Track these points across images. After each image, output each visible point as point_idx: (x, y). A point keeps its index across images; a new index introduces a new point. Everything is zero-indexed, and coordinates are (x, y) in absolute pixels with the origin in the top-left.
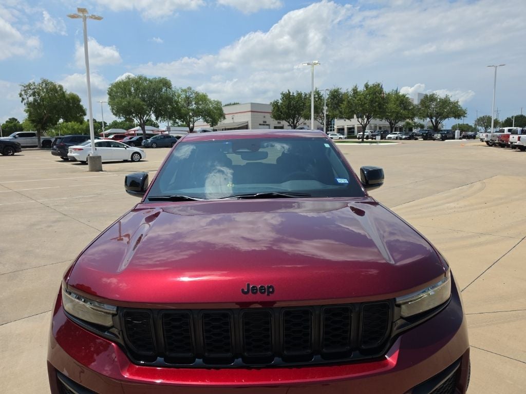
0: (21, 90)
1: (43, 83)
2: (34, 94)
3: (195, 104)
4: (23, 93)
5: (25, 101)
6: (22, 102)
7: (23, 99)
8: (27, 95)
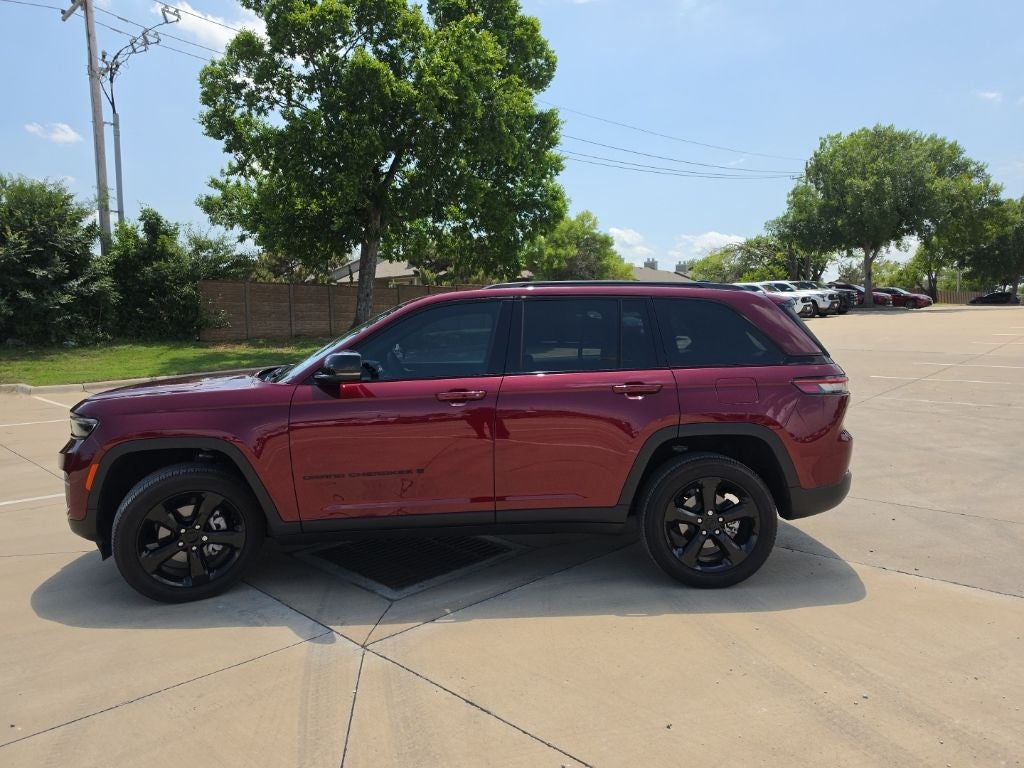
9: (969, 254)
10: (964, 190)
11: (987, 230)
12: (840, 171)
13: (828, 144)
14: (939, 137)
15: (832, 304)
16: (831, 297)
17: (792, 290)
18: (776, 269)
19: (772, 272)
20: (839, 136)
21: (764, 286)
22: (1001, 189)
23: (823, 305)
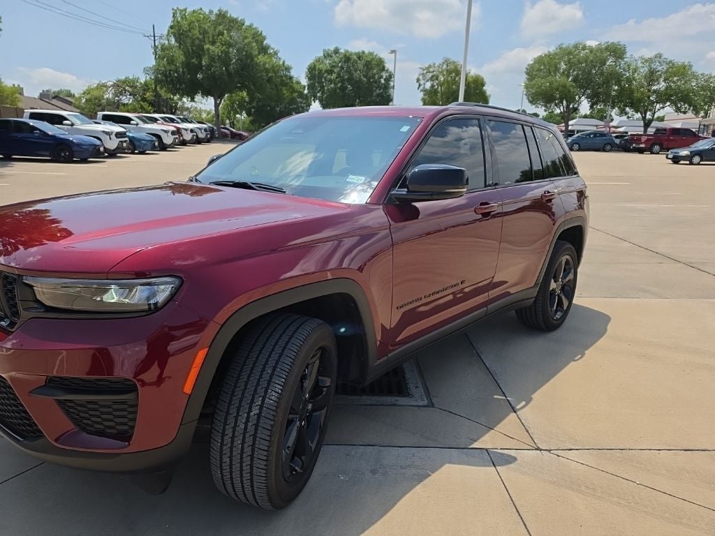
0: (420, 75)
1: (444, 63)
2: (431, 79)
3: (664, 81)
4: (421, 77)
5: (422, 87)
6: (418, 88)
7: (420, 85)
8: (424, 79)
9: (253, 107)
10: (273, 66)
11: (284, 94)
12: (198, 38)
13: (178, 15)
14: (254, 26)
15: (207, 135)
16: (205, 130)
17: (178, 123)
18: (145, 105)
19: (142, 107)
20: (185, 10)
21: (161, 118)
22: (291, 68)
23: (202, 135)
